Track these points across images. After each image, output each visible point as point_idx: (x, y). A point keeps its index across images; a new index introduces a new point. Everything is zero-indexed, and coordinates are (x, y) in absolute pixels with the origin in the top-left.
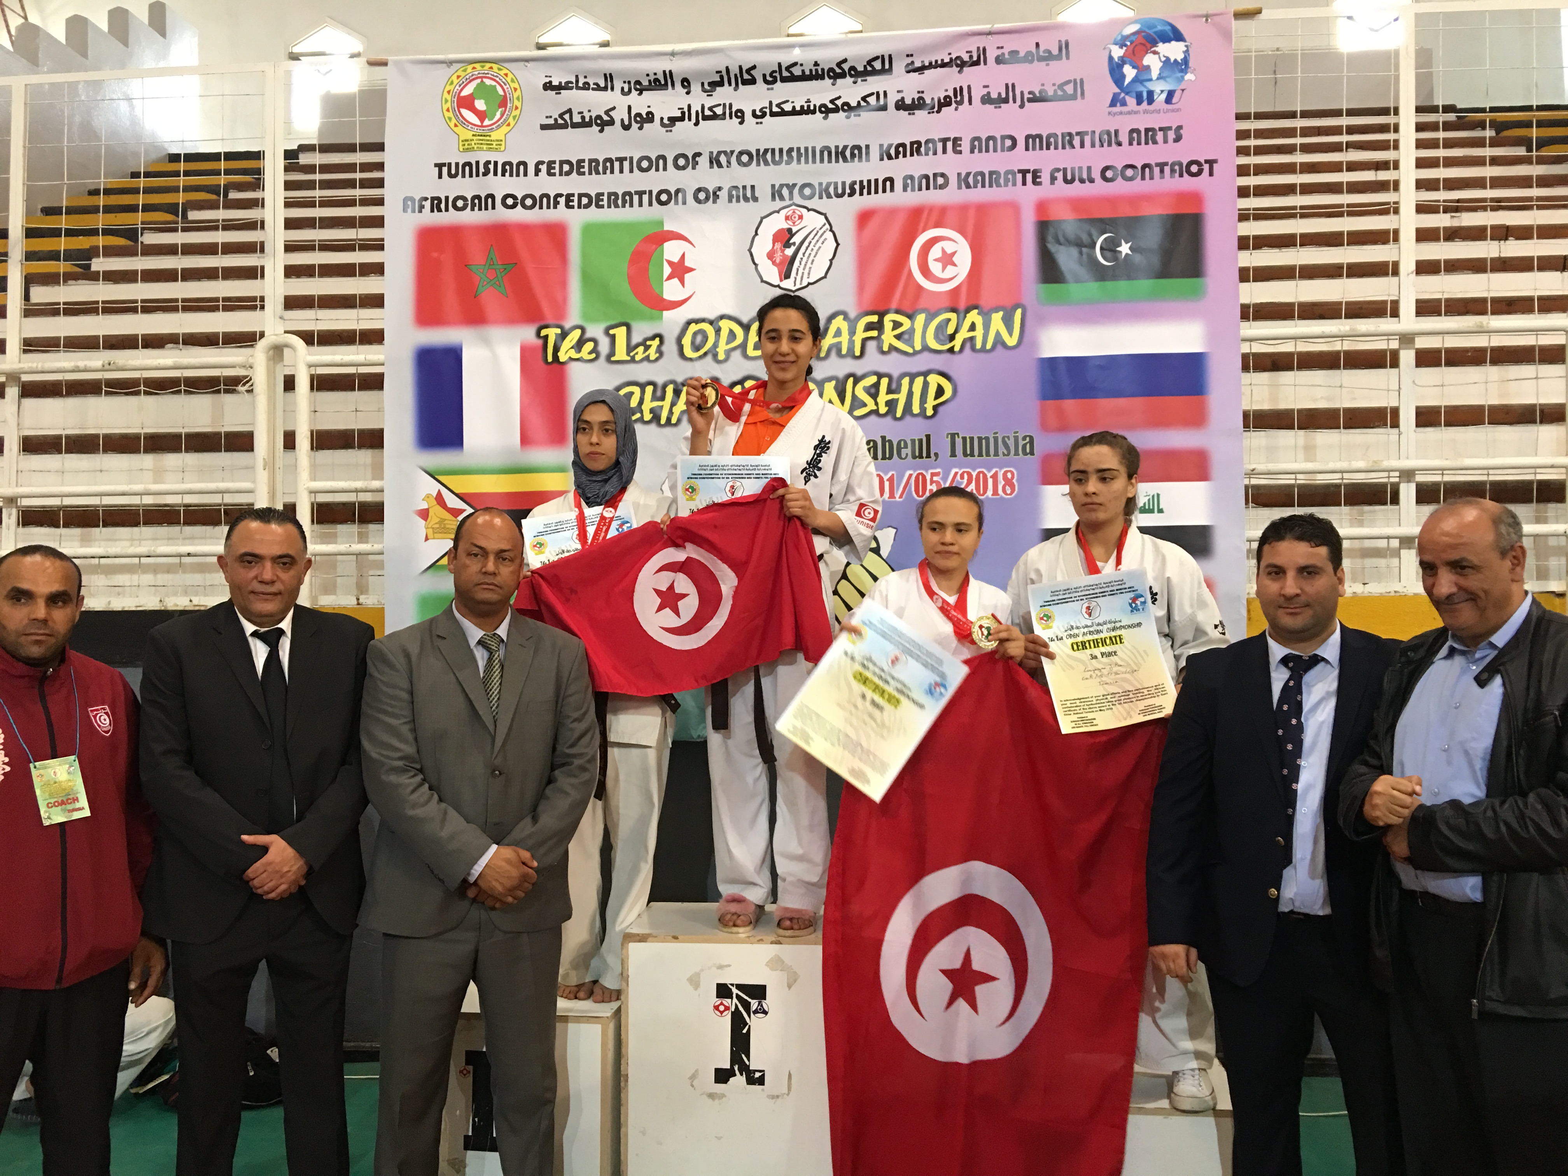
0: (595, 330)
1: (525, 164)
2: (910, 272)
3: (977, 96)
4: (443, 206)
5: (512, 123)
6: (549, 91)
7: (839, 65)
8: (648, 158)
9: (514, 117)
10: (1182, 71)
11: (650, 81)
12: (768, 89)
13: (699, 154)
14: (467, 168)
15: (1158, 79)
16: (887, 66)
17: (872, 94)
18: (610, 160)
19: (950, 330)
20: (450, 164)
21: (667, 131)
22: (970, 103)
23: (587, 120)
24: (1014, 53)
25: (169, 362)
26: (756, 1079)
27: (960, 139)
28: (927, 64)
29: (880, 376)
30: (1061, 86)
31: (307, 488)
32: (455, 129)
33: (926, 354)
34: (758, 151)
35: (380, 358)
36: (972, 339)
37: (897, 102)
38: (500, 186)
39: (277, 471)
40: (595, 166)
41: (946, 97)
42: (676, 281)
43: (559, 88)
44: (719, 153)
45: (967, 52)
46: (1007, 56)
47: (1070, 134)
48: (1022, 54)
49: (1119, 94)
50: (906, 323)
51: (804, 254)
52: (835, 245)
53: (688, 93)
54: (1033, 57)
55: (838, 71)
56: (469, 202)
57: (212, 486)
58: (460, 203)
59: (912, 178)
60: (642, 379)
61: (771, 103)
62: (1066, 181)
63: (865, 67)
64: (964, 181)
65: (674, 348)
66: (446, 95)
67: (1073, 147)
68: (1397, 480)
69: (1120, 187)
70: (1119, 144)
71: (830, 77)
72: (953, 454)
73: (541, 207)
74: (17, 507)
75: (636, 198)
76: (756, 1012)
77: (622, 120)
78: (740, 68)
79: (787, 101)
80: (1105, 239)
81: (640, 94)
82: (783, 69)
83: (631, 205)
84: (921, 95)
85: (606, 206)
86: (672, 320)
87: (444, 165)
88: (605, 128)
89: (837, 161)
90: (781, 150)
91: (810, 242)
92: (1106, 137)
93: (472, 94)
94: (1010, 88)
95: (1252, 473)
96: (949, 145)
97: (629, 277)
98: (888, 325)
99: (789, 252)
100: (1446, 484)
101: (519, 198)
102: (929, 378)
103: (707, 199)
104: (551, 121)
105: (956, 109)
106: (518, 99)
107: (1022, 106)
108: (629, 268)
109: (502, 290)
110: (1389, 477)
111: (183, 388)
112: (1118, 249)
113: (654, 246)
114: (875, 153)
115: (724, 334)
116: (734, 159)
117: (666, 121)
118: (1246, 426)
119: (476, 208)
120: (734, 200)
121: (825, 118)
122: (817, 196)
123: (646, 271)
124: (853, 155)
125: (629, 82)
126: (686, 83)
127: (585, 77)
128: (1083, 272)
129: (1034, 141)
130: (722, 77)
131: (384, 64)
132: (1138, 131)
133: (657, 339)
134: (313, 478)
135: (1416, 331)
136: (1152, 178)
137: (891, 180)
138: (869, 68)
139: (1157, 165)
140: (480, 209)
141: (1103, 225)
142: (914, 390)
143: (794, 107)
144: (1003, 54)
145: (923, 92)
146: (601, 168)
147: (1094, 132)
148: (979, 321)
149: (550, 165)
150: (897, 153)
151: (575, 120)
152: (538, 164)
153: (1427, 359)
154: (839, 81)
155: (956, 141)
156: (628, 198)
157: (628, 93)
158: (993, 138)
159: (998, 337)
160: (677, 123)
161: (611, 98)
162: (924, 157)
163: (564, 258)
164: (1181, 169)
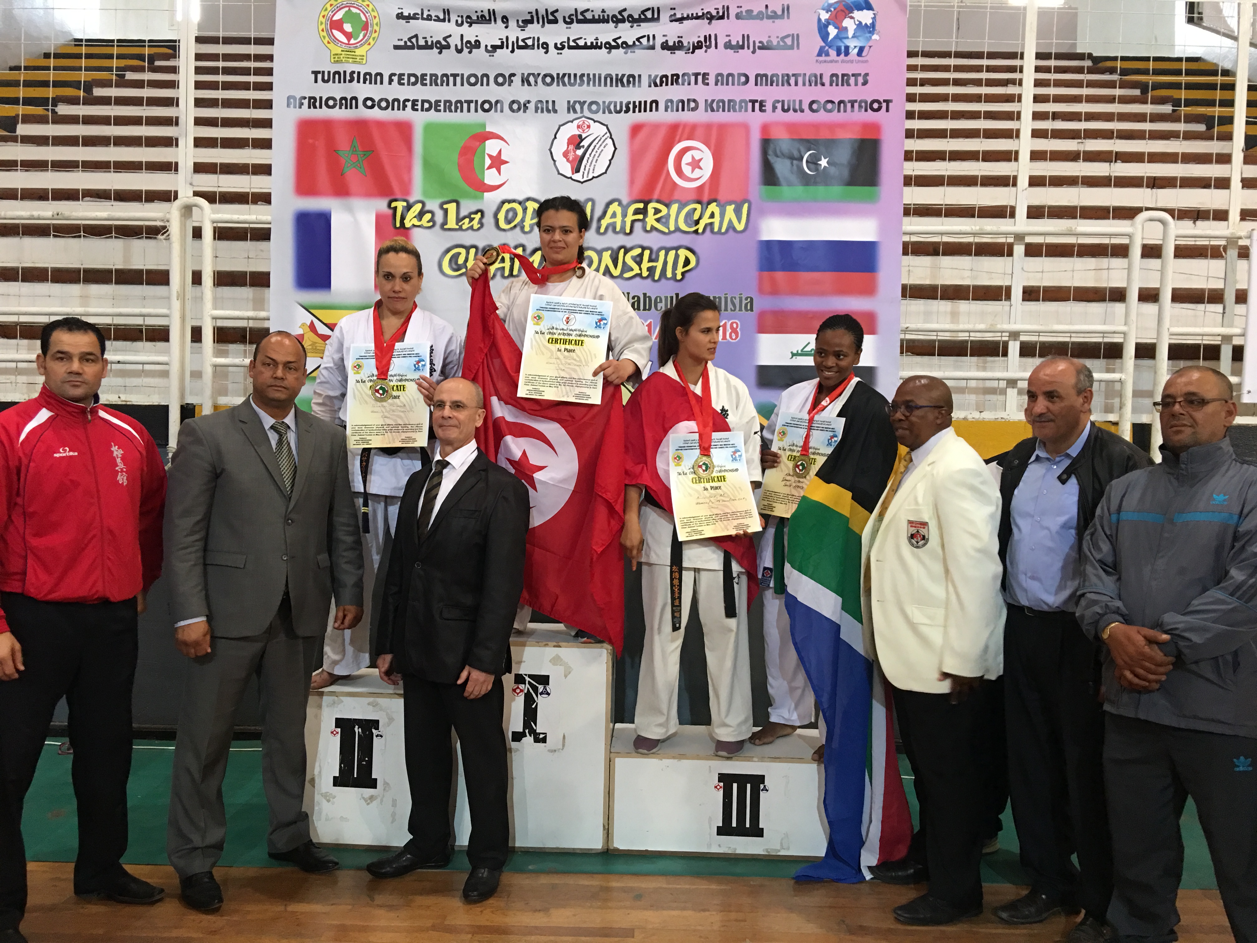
0: (433, 205)
1: (381, 75)
2: (668, 171)
3: (722, 41)
4: (318, 104)
5: (372, 43)
6: (401, 20)
7: (620, 13)
8: (475, 76)
9: (374, 39)
10: (870, 32)
11: (478, 16)
12: (567, 28)
13: (513, 75)
14: (337, 76)
15: (853, 37)
16: (656, 16)
17: (644, 36)
18: (446, 75)
19: (696, 217)
20: (323, 72)
21: (490, 56)
22: (716, 47)
23: (430, 43)
24: (749, 12)
25: (104, 214)
26: (540, 739)
27: (708, 74)
28: (685, 16)
29: (644, 248)
30: (783, 39)
31: (211, 315)
33: (678, 234)
34: (558, 74)
35: (268, 218)
36: (711, 224)
37: (663, 43)
38: (362, 91)
39: (187, 301)
40: (435, 80)
41: (698, 42)
42: (494, 170)
43: (408, 18)
44: (529, 75)
45: (715, 9)
46: (744, 14)
47: (788, 75)
48: (755, 13)
49: (825, 47)
50: (664, 210)
51: (590, 155)
52: (613, 149)
53: (506, 27)
54: (763, 15)
55: (620, 17)
56: (338, 102)
57: (137, 311)
58: (331, 103)
59: (671, 101)
60: (468, 243)
61: (569, 39)
62: (784, 110)
63: (640, 15)
64: (710, 106)
65: (492, 221)
66: (321, 19)
67: (790, 85)
68: (1007, 339)
69: (822, 116)
70: (823, 84)
71: (613, 22)
73: (393, 109)
75: (465, 105)
76: (542, 693)
77: (456, 46)
78: (547, 10)
79: (581, 38)
80: (810, 155)
81: (470, 26)
82: (579, 14)
83: (462, 111)
84: (680, 39)
85: (442, 110)
86: (491, 199)
87: (319, 72)
88: (443, 50)
89: (617, 86)
90: (575, 75)
92: (813, 78)
93: (341, 19)
94: (746, 38)
95: (906, 330)
96: (700, 78)
97: (459, 166)
98: (651, 211)
99: (580, 152)
100: (1041, 342)
101: (377, 101)
102: (680, 252)
103: (519, 109)
104: (402, 43)
105: (706, 51)
106: (377, 24)
107: (754, 52)
109: (362, 170)
110: (1002, 336)
111: (113, 234)
112: (819, 162)
114: (645, 81)
115: (530, 212)
116: (540, 80)
117: (489, 48)
118: (904, 295)
119: (343, 107)
120: (539, 111)
121: (609, 53)
122: (601, 111)
124: (629, 82)
125: (462, 17)
126: (505, 19)
127: (429, 11)
128: (793, 178)
129: (762, 79)
130: (532, 17)
132: (836, 75)
133: (479, 214)
134: (215, 308)
135: (1025, 232)
137: (656, 102)
138: (643, 17)
139: (849, 101)
140: (346, 108)
141: (809, 144)
142: (668, 259)
143: (586, 43)
144: (742, 12)
145: (682, 37)
146: (439, 81)
147: (805, 74)
148: (717, 211)
149: (401, 76)
150: (661, 82)
151: (420, 44)
152: (391, 76)
153: (1033, 251)
154: (620, 25)
155: (705, 75)
156: (460, 105)
157: (461, 25)
158: (732, 75)
159: (730, 222)
160: (498, 50)
161: (448, 28)
162: (681, 86)
163: (410, 149)
164: (866, 106)
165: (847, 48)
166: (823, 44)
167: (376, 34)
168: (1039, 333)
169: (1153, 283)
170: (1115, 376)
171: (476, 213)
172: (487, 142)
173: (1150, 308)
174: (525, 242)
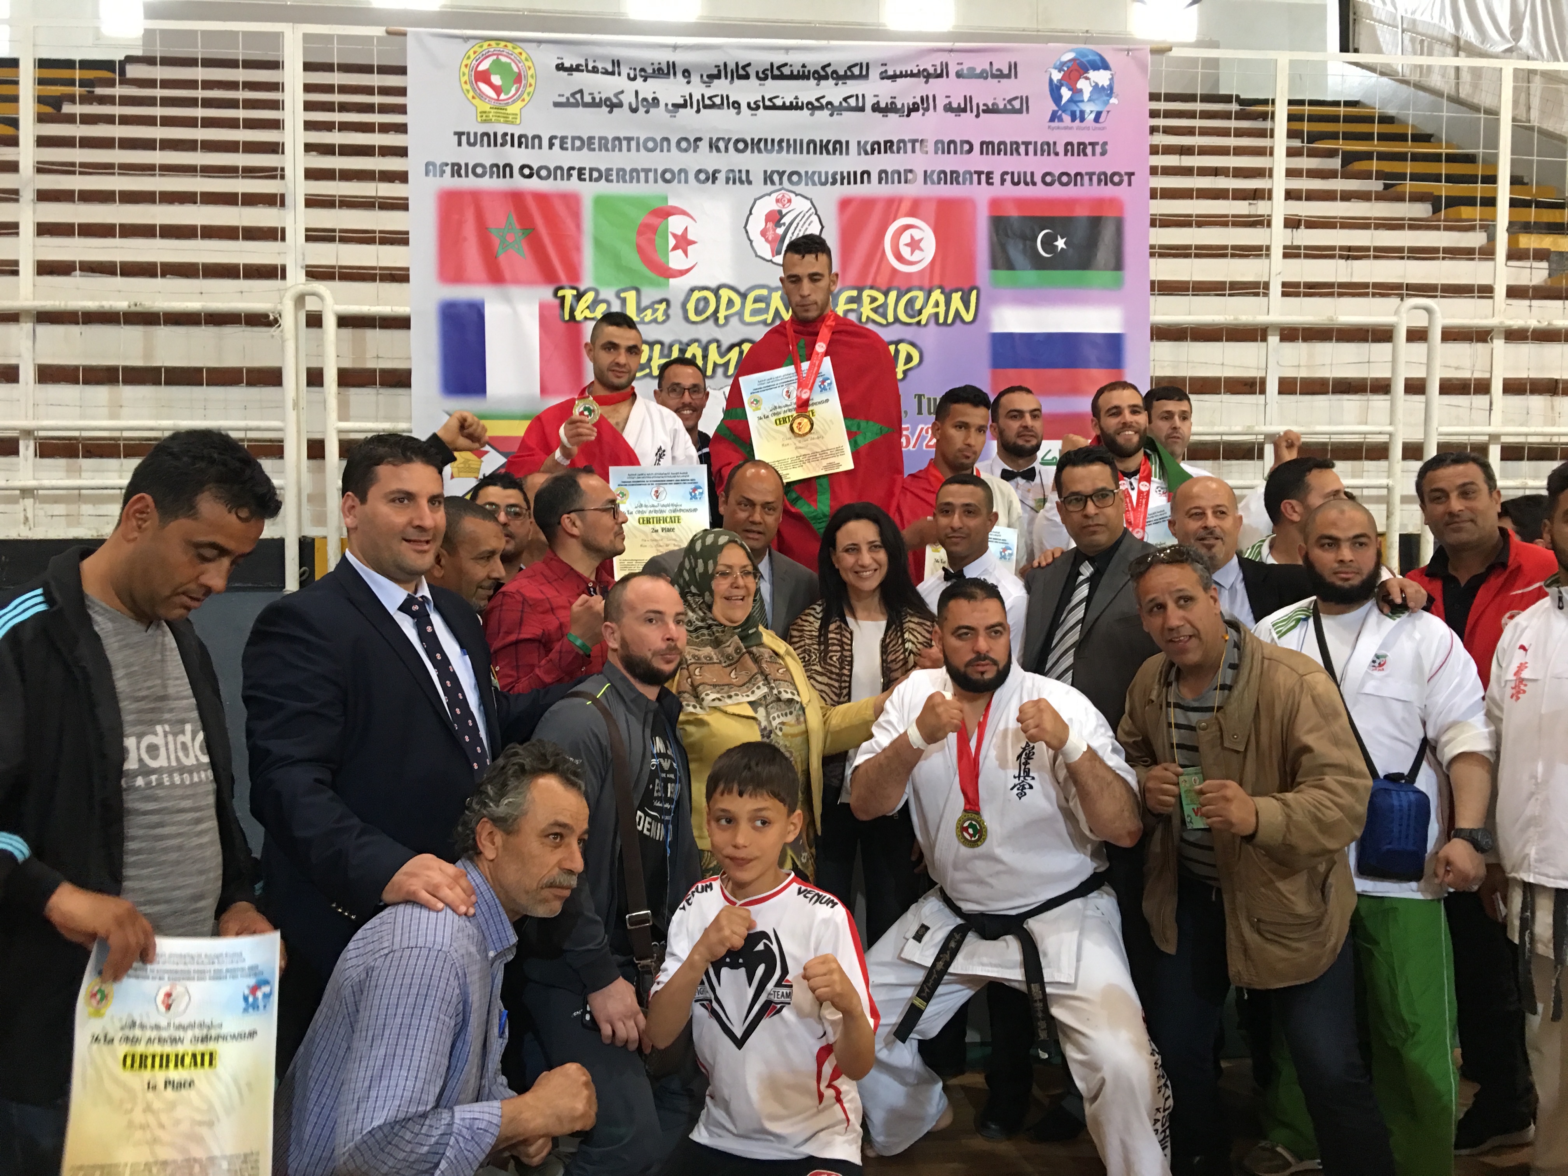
0: (607, 293)
1: (539, 137)
3: (941, 102)
4: (463, 172)
6: (561, 72)
7: (823, 68)
8: (653, 140)
9: (529, 94)
11: (654, 70)
12: (761, 85)
13: (698, 139)
14: (485, 138)
16: (864, 73)
17: (851, 96)
18: (618, 139)
19: (918, 306)
20: (468, 134)
21: (671, 116)
22: (935, 110)
23: (597, 100)
24: (972, 69)
27: (927, 141)
28: (898, 73)
30: (1010, 101)
31: (337, 427)
33: (897, 326)
34: (753, 140)
36: (937, 315)
37: (873, 105)
38: (517, 156)
40: (604, 144)
41: (914, 104)
42: (680, 252)
43: (571, 70)
44: (718, 139)
45: (933, 66)
46: (965, 72)
47: (1017, 143)
48: (978, 71)
50: (881, 298)
53: (688, 82)
54: (987, 74)
55: (822, 73)
56: (488, 170)
57: (242, 424)
58: (479, 170)
59: (886, 172)
61: (763, 98)
62: (1013, 183)
63: (846, 71)
64: (930, 178)
65: (680, 312)
66: (463, 69)
67: (1019, 154)
68: (1262, 441)
69: (1057, 191)
70: (1057, 154)
71: (815, 78)
72: (920, 413)
73: (555, 179)
74: (35, 439)
75: (642, 175)
77: (630, 104)
78: (737, 64)
79: (778, 97)
80: (1044, 235)
81: (645, 80)
82: (775, 68)
83: (638, 181)
84: (893, 100)
85: (615, 180)
86: (678, 286)
87: (463, 133)
88: (614, 109)
89: (821, 153)
90: (773, 141)
92: (1046, 147)
94: (968, 100)
96: (917, 145)
98: (866, 300)
99: (780, 231)
101: (535, 168)
102: (900, 346)
103: (707, 179)
104: (563, 100)
105: (923, 115)
107: (978, 116)
109: (520, 252)
110: (1257, 439)
112: (1056, 243)
114: (853, 147)
115: (724, 301)
116: (731, 146)
117: (670, 107)
120: (731, 182)
121: (812, 115)
122: (804, 182)
123: (652, 242)
124: (835, 150)
125: (635, 69)
126: (687, 73)
127: (594, 61)
128: (1028, 261)
129: (987, 147)
130: (719, 71)
131: (404, 34)
132: (1071, 144)
133: (664, 304)
134: (342, 418)
136: (1082, 185)
137: (869, 173)
138: (849, 73)
139: (1087, 174)
140: (498, 176)
141: (1043, 222)
143: (784, 103)
144: (962, 70)
145: (895, 98)
146: (610, 146)
147: (1036, 143)
148: (942, 299)
149: (563, 140)
150: (873, 150)
151: (585, 101)
152: (551, 139)
154: (823, 82)
155: (922, 141)
156: (635, 175)
157: (634, 79)
158: (952, 142)
159: (957, 313)
160: (681, 110)
161: (618, 83)
162: (896, 155)
163: (578, 226)
164: (1106, 179)
165: (1082, 113)
166: (1056, 108)
167: (531, 89)
170: (1383, 482)
171: (661, 302)
172: (671, 219)
174: (719, 337)
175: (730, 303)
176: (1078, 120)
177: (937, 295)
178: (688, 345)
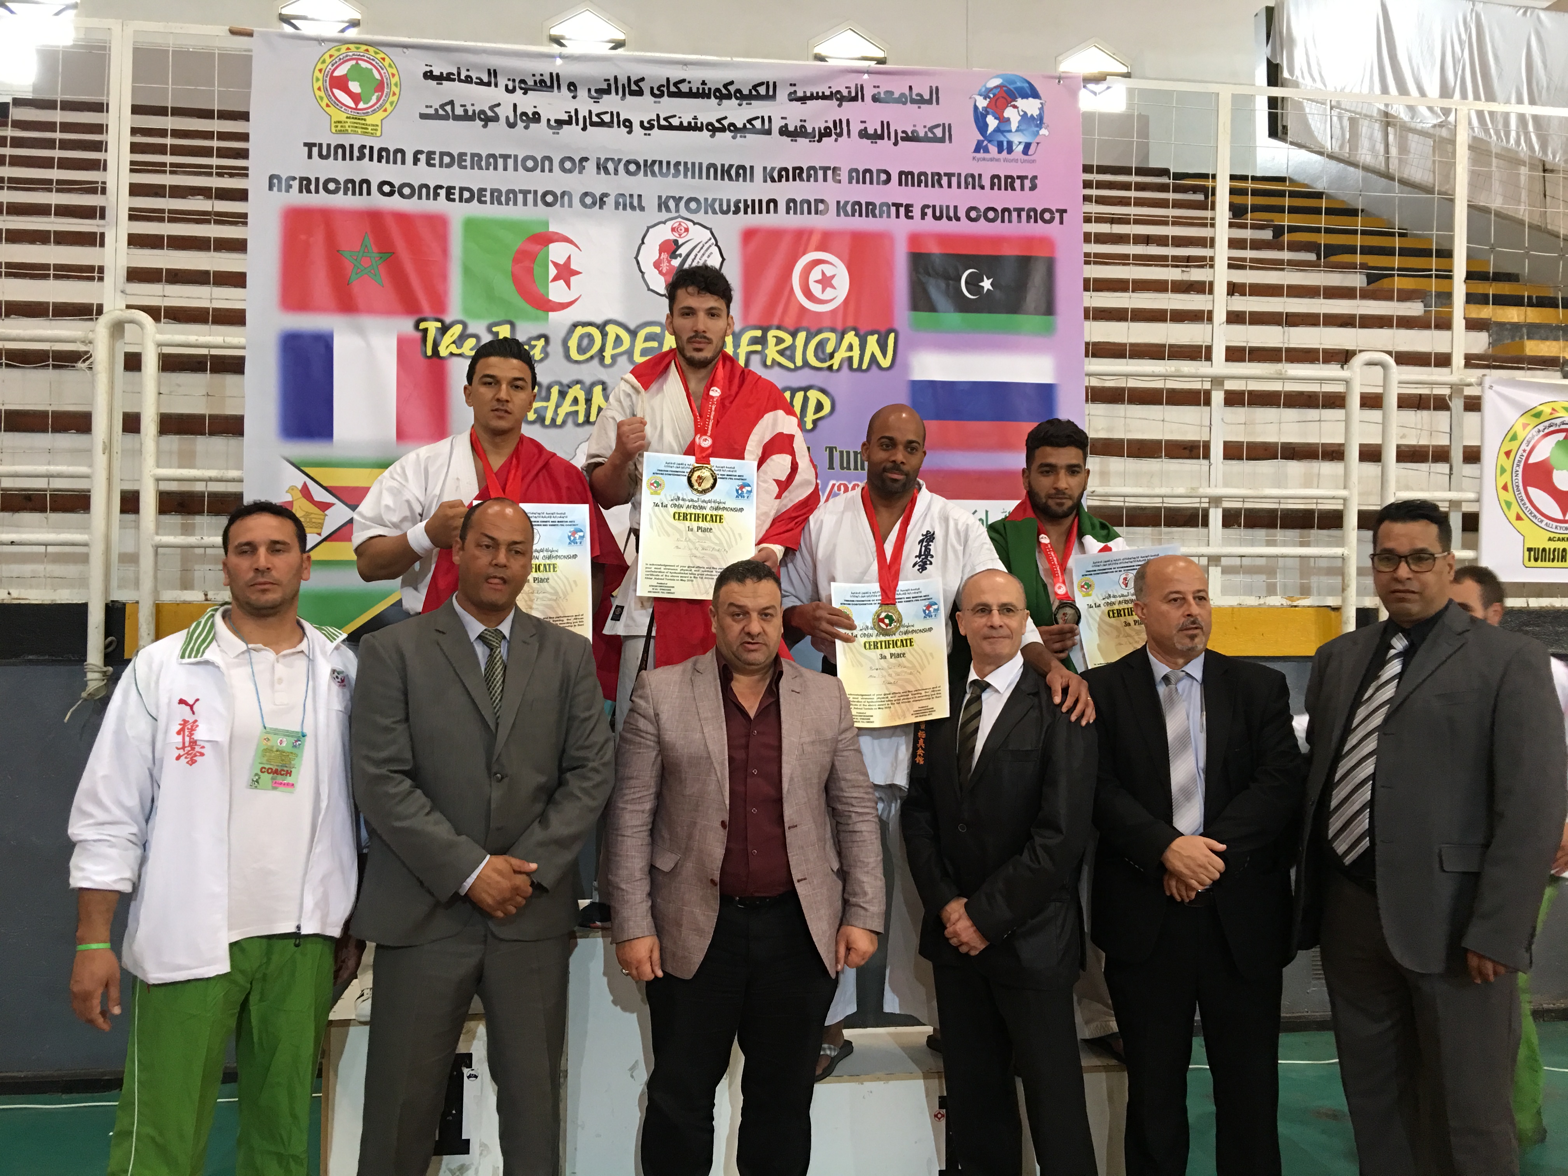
0: (478, 327)
1: (403, 152)
3: (855, 128)
4: (313, 187)
5: (389, 109)
6: (430, 81)
7: (725, 86)
8: (534, 159)
9: (392, 103)
10: (1037, 126)
11: (535, 82)
12: (655, 102)
13: (586, 159)
14: (340, 151)
16: (771, 93)
17: (756, 118)
18: (493, 156)
19: (829, 349)
20: (321, 145)
21: (554, 133)
22: (849, 136)
23: (470, 113)
24: (889, 93)
27: (840, 169)
28: (809, 95)
30: (931, 129)
31: (155, 475)
32: (327, 109)
33: (806, 370)
34: (646, 161)
35: (242, 341)
36: (850, 359)
37: (781, 127)
38: (376, 172)
39: (116, 455)
40: (477, 161)
41: (826, 128)
42: (562, 282)
43: (440, 78)
44: (607, 160)
45: (847, 88)
46: (882, 95)
47: (939, 174)
48: (896, 95)
50: (789, 340)
53: (574, 97)
54: (906, 99)
55: (724, 91)
56: (342, 186)
57: (40, 468)
58: (332, 186)
59: (794, 201)
61: (658, 116)
62: (935, 217)
63: (750, 91)
64: (843, 209)
65: (560, 350)
66: (317, 73)
67: (941, 186)
68: (1207, 505)
69: (982, 227)
70: (982, 187)
71: (716, 97)
72: (831, 467)
73: (420, 198)
75: (520, 197)
77: (507, 118)
78: (629, 79)
79: (675, 116)
80: (969, 274)
81: (525, 93)
82: (671, 84)
83: (515, 204)
84: (803, 123)
85: (489, 202)
86: (559, 321)
87: (314, 145)
88: (489, 123)
89: (723, 179)
90: (668, 163)
91: (696, 255)
92: (970, 180)
93: (346, 75)
94: (886, 126)
96: (830, 173)
98: (771, 341)
100: (1247, 510)
101: (397, 186)
102: (808, 394)
103: (594, 203)
104: (431, 111)
105: (836, 140)
106: (396, 85)
107: (896, 144)
108: (513, 266)
109: (379, 279)
110: (1200, 503)
112: (981, 284)
113: (539, 247)
114: (759, 174)
115: (611, 339)
116: (621, 167)
117: (552, 123)
119: (350, 193)
120: (621, 207)
121: (712, 136)
122: (703, 211)
123: (530, 271)
124: (738, 175)
125: (514, 81)
126: (572, 87)
127: (468, 70)
128: (951, 303)
129: (906, 177)
130: (609, 85)
131: (250, 34)
132: (998, 177)
133: (543, 340)
134: (158, 466)
135: (1226, 375)
137: (775, 201)
138: (754, 93)
139: (1015, 209)
140: (354, 194)
141: (967, 260)
143: (681, 123)
144: (879, 93)
145: (805, 121)
146: (483, 164)
147: (959, 175)
148: (856, 342)
149: (430, 155)
150: (780, 177)
151: (457, 113)
152: (417, 153)
153: (1233, 399)
154: (724, 101)
155: (834, 169)
156: (511, 196)
157: (513, 91)
158: (869, 171)
159: (873, 357)
160: (565, 126)
161: (496, 94)
162: (805, 183)
163: (445, 251)
164: (1035, 215)
165: (1010, 144)
166: (981, 138)
167: (395, 98)
168: (1244, 498)
169: (1374, 439)
170: (1338, 551)
171: (539, 338)
172: (551, 246)
173: (1371, 469)
174: (604, 378)
175: (618, 340)
176: (1005, 152)
177: (851, 337)
178: (570, 387)
